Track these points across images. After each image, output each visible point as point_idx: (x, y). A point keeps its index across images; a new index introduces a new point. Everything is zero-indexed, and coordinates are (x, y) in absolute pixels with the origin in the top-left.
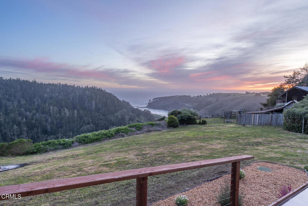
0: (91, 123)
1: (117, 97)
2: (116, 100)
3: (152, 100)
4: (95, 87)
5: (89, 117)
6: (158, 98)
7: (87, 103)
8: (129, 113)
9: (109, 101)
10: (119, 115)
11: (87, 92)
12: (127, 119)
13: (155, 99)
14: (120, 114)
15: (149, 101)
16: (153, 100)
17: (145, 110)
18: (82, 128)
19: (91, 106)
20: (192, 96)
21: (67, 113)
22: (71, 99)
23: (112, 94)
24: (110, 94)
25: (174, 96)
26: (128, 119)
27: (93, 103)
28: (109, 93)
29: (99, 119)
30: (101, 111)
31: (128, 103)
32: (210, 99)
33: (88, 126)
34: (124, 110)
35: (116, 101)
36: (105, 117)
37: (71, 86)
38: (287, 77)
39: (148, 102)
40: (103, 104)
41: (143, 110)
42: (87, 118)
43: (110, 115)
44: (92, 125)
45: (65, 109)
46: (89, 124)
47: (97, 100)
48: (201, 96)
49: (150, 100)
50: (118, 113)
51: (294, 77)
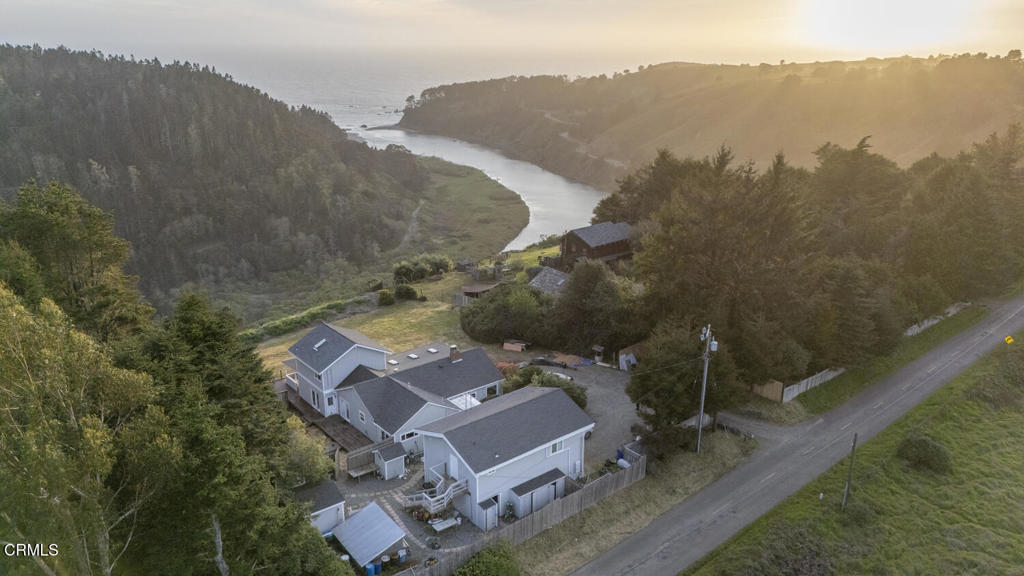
0: (194, 210)
3: (418, 97)
4: (187, 63)
5: (187, 188)
6: (442, 88)
7: (168, 134)
8: (332, 165)
9: (250, 122)
10: (295, 174)
11: (162, 90)
12: (325, 191)
13: (431, 91)
14: (298, 172)
15: (408, 100)
16: (423, 95)
17: (390, 147)
18: (167, 230)
19: (187, 143)
21: (103, 178)
22: (103, 117)
24: (251, 93)
25: (504, 79)
26: (331, 191)
27: (193, 130)
28: (246, 87)
29: (223, 193)
30: (226, 162)
31: (324, 119)
33: (187, 221)
35: (277, 121)
36: (244, 187)
37: (83, 54)
40: (232, 136)
41: (384, 149)
42: (178, 190)
43: (262, 177)
44: (201, 217)
45: (91, 164)
46: (187, 212)
47: (206, 120)
49: (412, 97)
50: (292, 169)
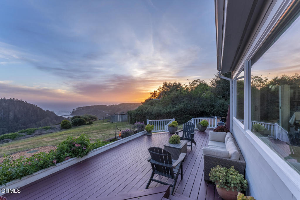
1: (40, 108)
2: (38, 110)
3: (76, 109)
4: (14, 98)
5: (5, 128)
6: (81, 107)
7: (3, 114)
8: (53, 121)
9: (30, 111)
10: (42, 123)
11: (4, 104)
13: (79, 108)
17: (69, 117)
19: (9, 116)
20: (108, 106)
23: (34, 105)
24: (32, 106)
27: (11, 114)
28: (31, 104)
29: (18, 128)
30: (21, 120)
31: (52, 113)
32: (120, 107)
34: (48, 118)
36: (25, 126)
38: (151, 94)
39: (72, 110)
40: (24, 115)
41: (67, 117)
42: (2, 128)
43: (31, 124)
47: (16, 111)
48: (114, 105)
51: (155, 94)
